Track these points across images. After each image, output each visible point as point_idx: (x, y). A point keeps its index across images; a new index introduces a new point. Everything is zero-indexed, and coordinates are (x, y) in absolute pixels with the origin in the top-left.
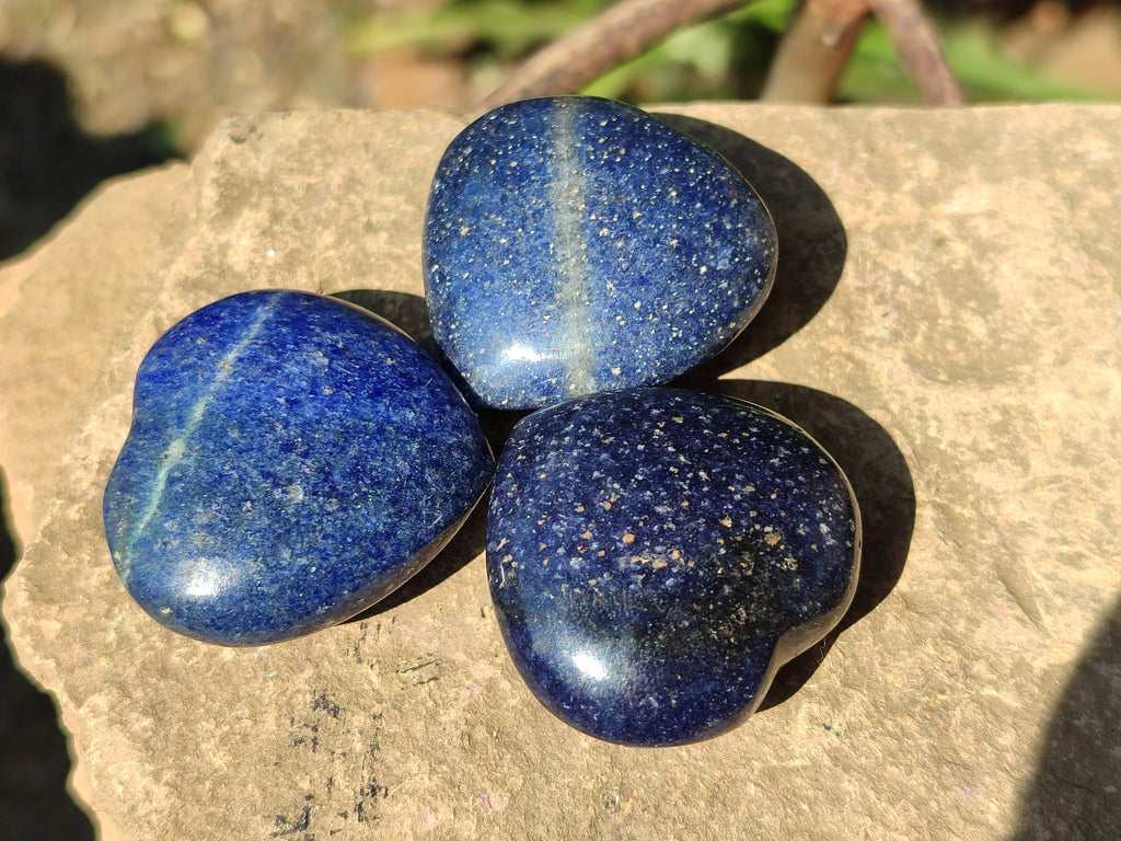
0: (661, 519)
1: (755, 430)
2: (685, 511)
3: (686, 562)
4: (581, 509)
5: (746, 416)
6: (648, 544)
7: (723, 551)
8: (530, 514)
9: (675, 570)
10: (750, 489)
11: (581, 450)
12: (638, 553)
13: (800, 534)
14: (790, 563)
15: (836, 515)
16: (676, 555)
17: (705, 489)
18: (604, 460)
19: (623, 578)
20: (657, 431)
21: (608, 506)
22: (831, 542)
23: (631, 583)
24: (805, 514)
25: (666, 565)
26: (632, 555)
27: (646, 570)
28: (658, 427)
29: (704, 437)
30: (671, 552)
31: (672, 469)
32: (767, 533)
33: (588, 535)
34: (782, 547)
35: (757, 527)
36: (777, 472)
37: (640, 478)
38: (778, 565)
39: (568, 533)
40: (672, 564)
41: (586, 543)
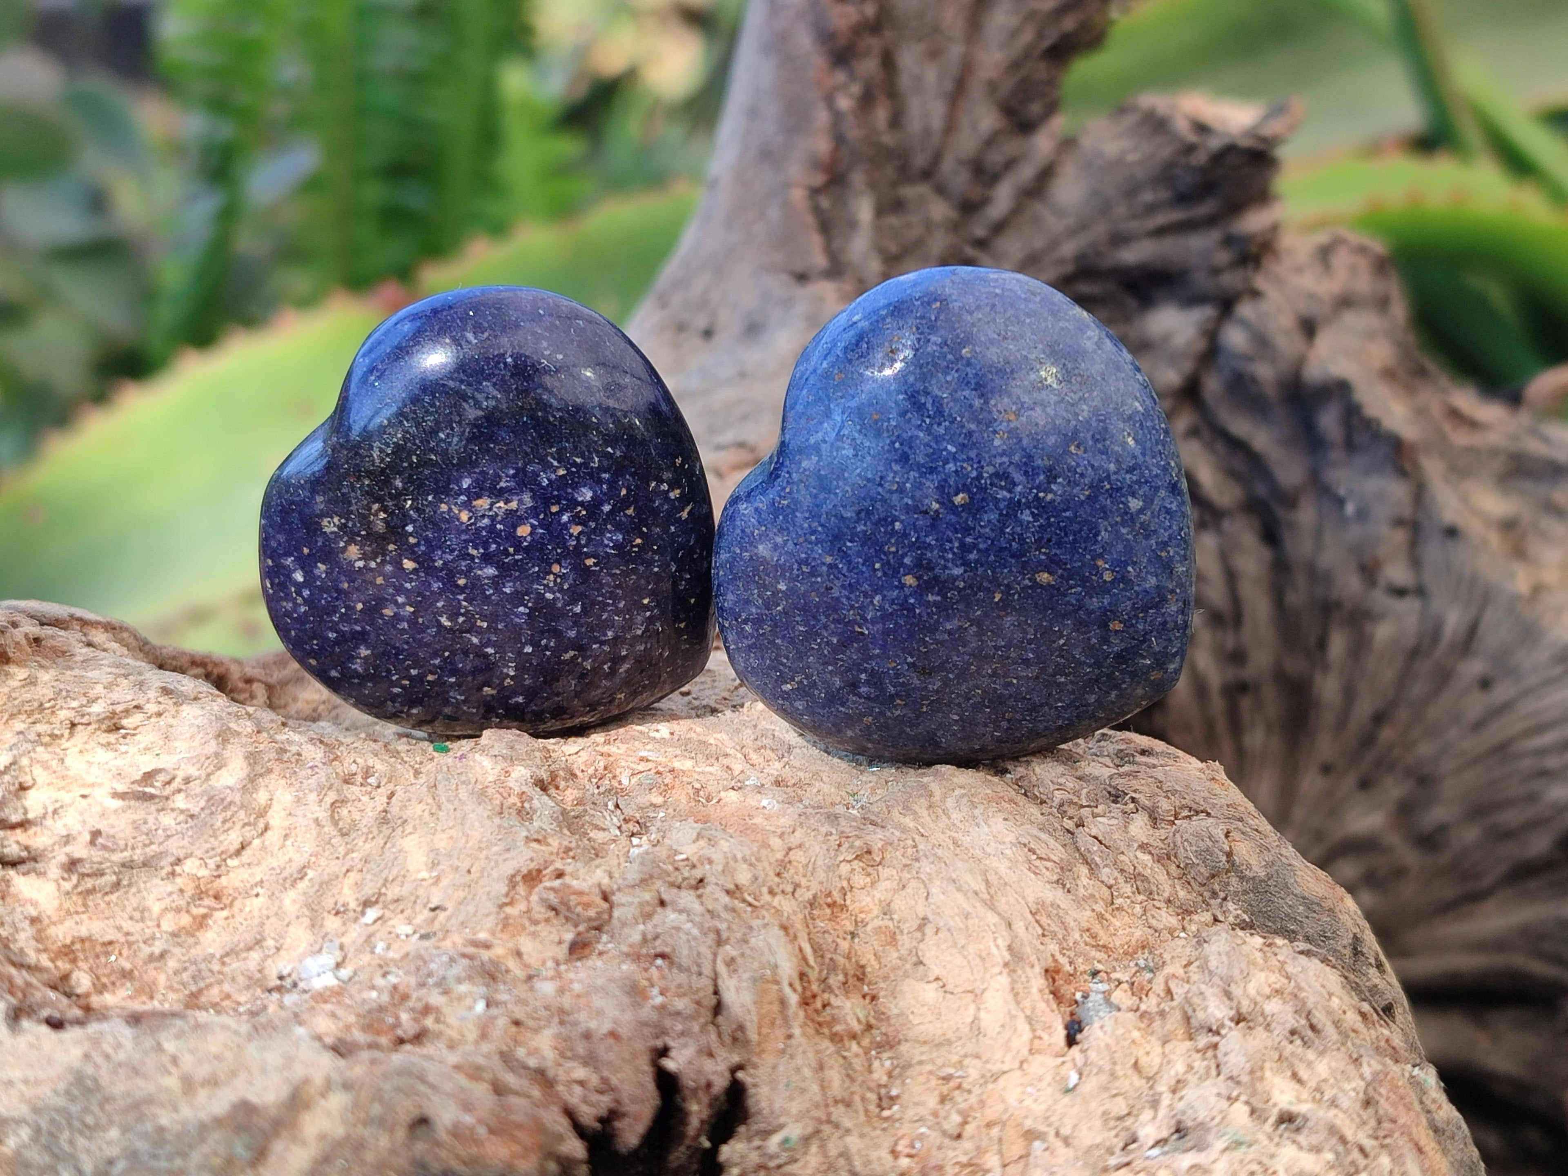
0: (487, 559)
1: (397, 690)
2: (461, 572)
3: (450, 509)
4: (590, 562)
5: (411, 707)
6: (499, 526)
7: (410, 528)
8: (655, 552)
9: (463, 498)
10: (388, 612)
11: (604, 638)
12: (510, 513)
13: (323, 563)
14: (330, 526)
15: (288, 597)
16: (464, 516)
17: (440, 604)
18: (571, 629)
19: (524, 481)
20: (512, 673)
21: (556, 568)
22: (289, 561)
23: (514, 476)
24: (322, 589)
25: (474, 503)
26: (517, 511)
27: (499, 494)
28: (512, 678)
29: (454, 672)
30: (470, 519)
31: (485, 625)
32: (360, 559)
33: (576, 530)
34: (342, 544)
35: (373, 565)
36: (361, 638)
37: (521, 609)
38: (343, 521)
39: (600, 531)
40: (467, 505)
41: (576, 519)
